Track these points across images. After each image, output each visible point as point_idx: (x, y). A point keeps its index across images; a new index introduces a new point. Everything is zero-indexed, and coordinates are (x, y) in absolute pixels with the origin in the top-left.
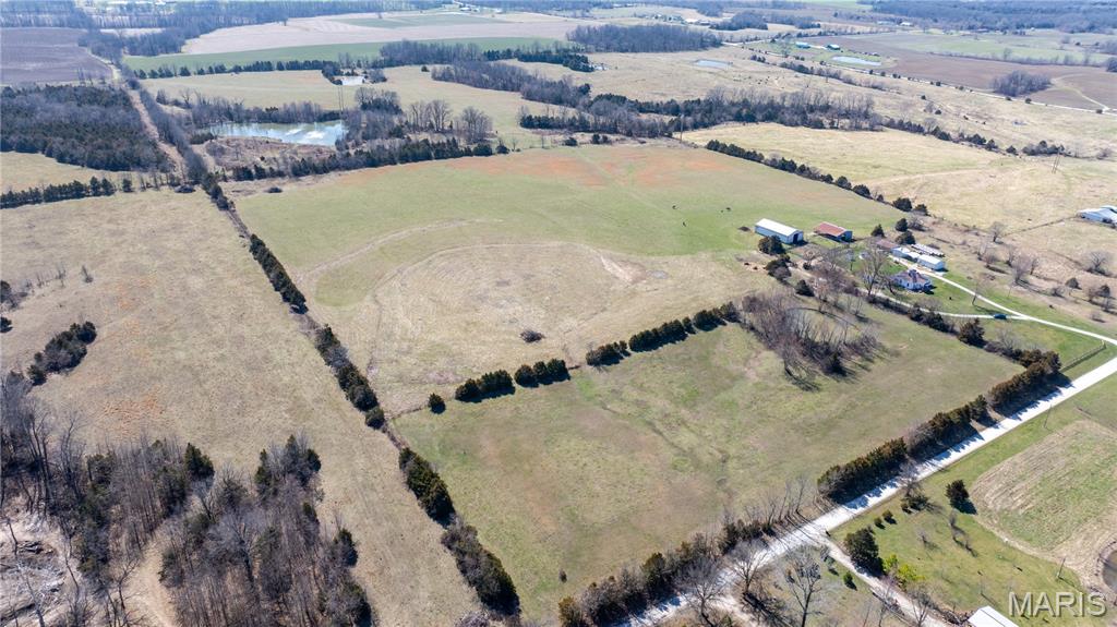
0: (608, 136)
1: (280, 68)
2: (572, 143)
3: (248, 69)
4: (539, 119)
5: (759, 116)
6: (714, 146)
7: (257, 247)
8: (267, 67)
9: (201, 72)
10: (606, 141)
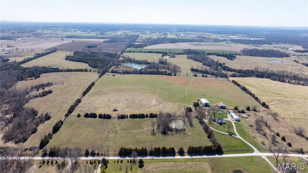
0: (207, 75)
1: (155, 53)
2: (196, 76)
3: (148, 52)
4: (195, 69)
5: (265, 76)
6: (233, 81)
7: (93, 84)
8: (152, 52)
9: (137, 52)
10: (206, 76)
